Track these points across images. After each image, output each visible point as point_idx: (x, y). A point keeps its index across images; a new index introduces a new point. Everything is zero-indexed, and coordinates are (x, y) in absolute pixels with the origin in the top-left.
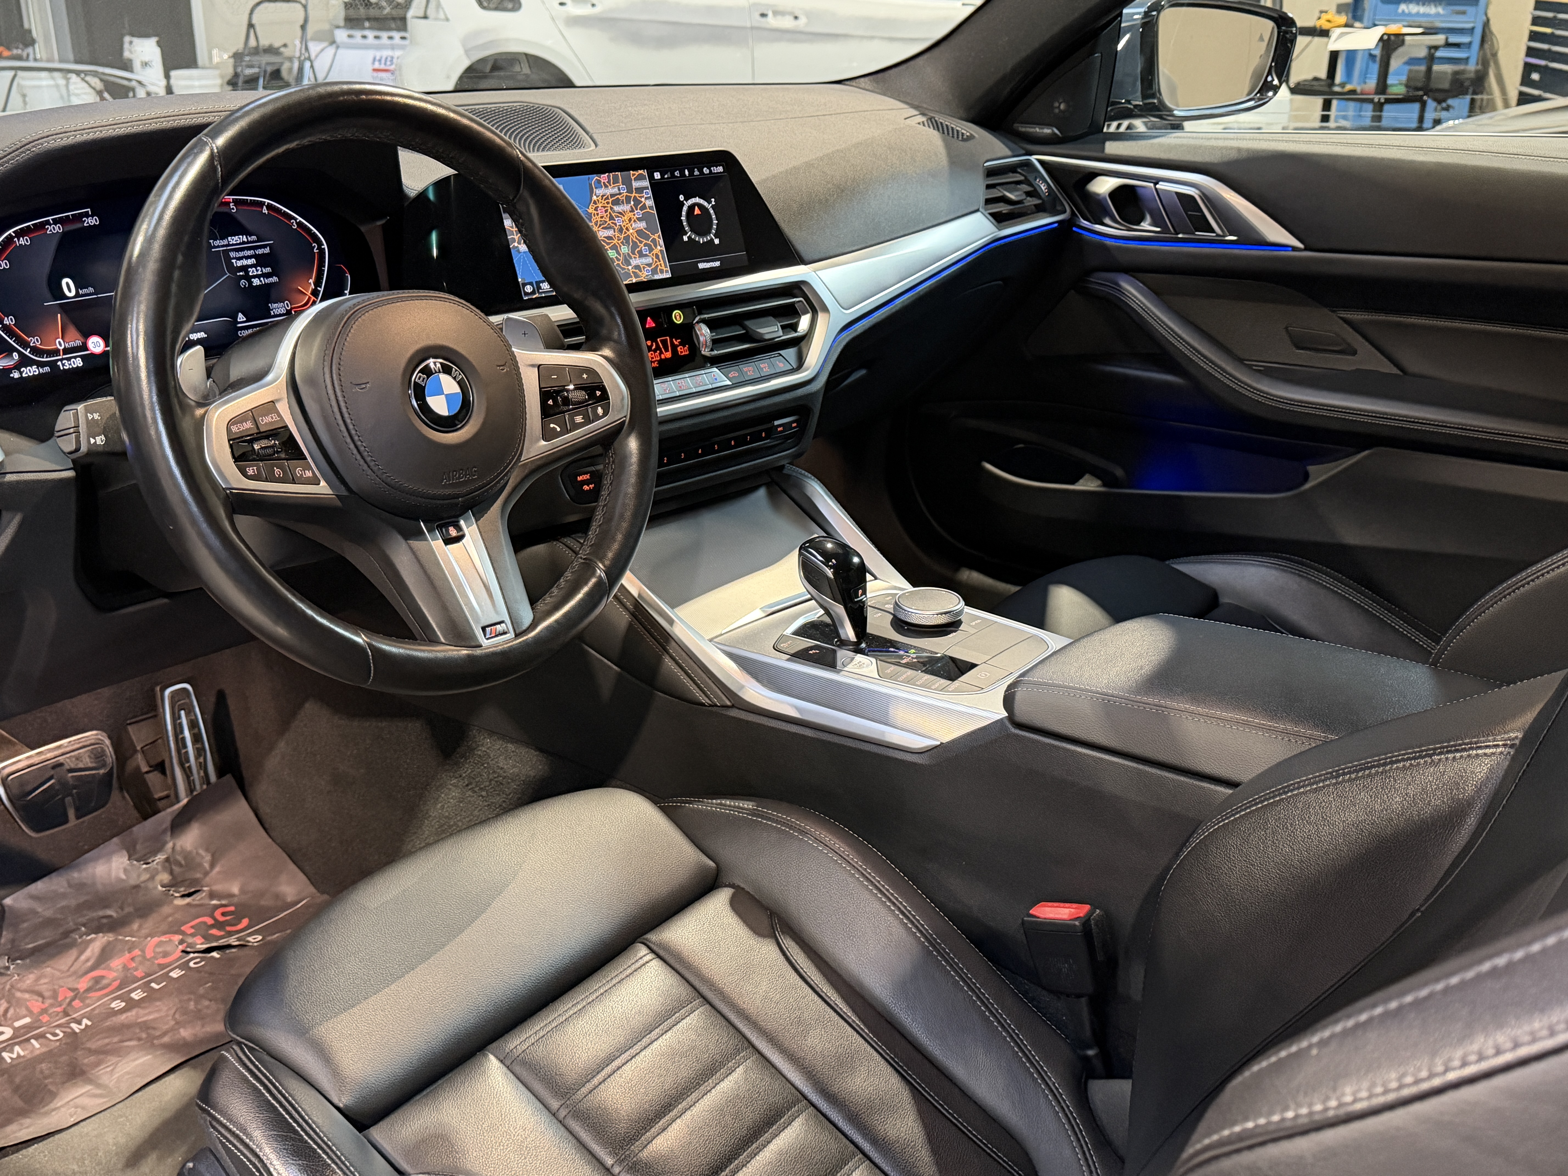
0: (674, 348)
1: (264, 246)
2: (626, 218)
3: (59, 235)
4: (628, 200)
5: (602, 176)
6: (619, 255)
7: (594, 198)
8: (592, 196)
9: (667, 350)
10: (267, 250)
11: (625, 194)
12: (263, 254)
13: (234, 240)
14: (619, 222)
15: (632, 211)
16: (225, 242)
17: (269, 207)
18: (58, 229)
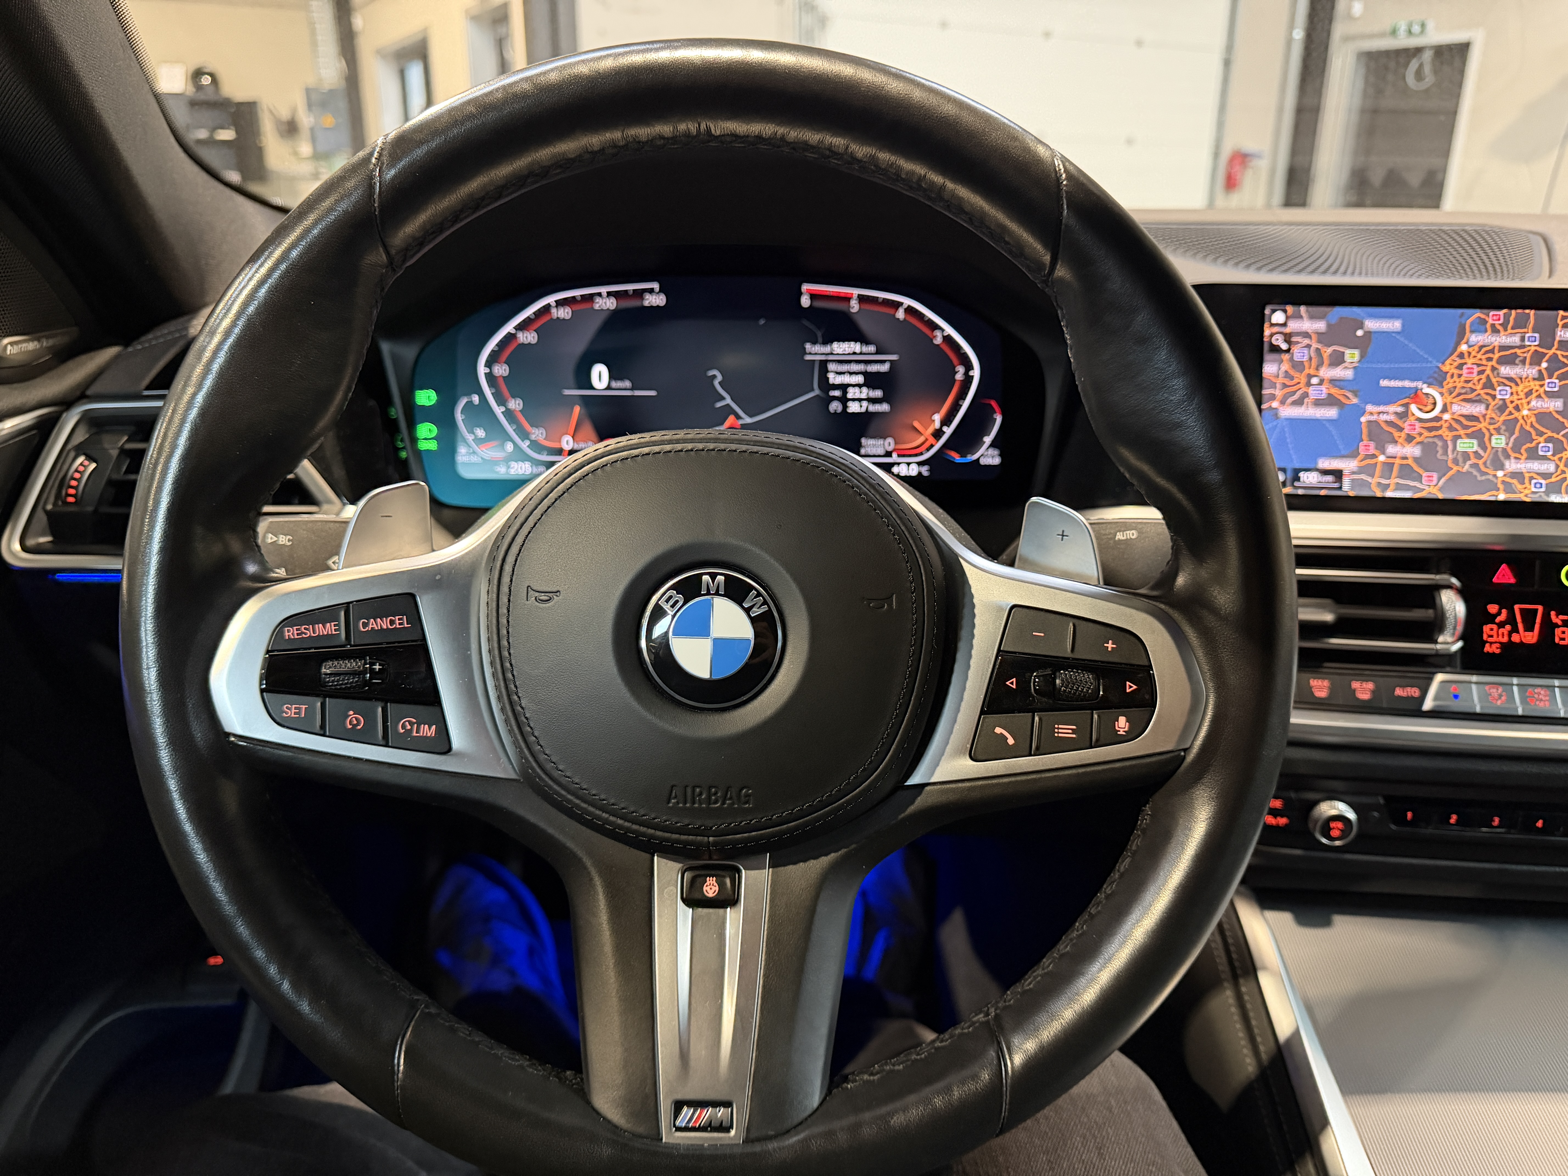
0: (1548, 628)
1: (882, 362)
2: (1520, 388)
3: (608, 312)
4: (1537, 358)
5: (1492, 313)
6: (1485, 449)
7: (1464, 348)
8: (1458, 344)
9: (1529, 628)
10: (885, 368)
11: (1533, 348)
12: (878, 374)
13: (841, 348)
14: (1503, 393)
15: (1540, 377)
16: (827, 349)
17: (910, 310)
18: (611, 304)
